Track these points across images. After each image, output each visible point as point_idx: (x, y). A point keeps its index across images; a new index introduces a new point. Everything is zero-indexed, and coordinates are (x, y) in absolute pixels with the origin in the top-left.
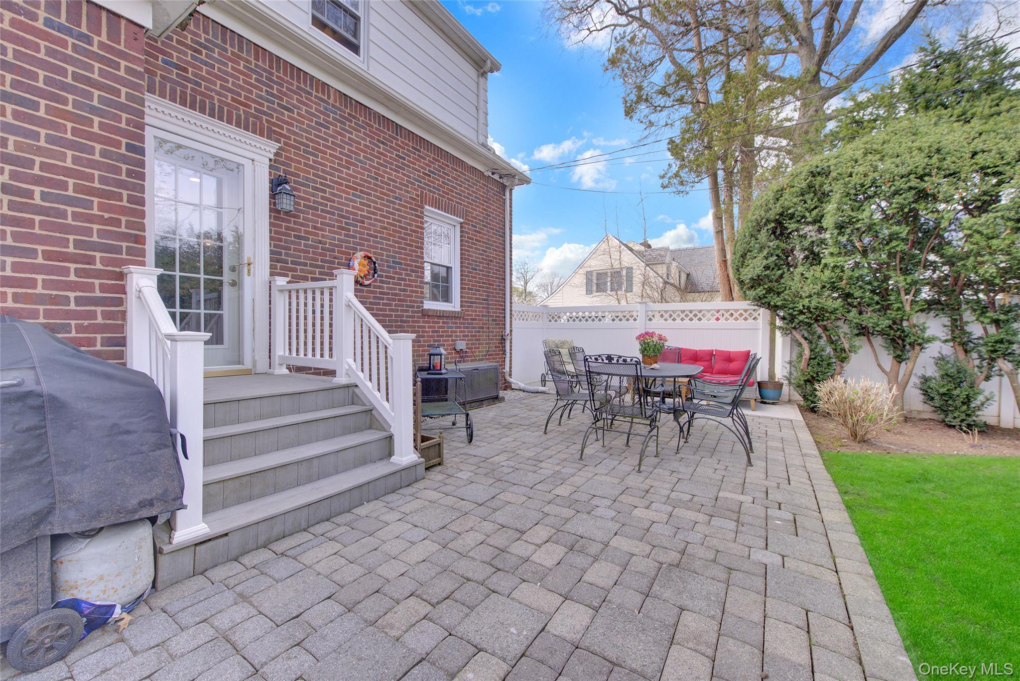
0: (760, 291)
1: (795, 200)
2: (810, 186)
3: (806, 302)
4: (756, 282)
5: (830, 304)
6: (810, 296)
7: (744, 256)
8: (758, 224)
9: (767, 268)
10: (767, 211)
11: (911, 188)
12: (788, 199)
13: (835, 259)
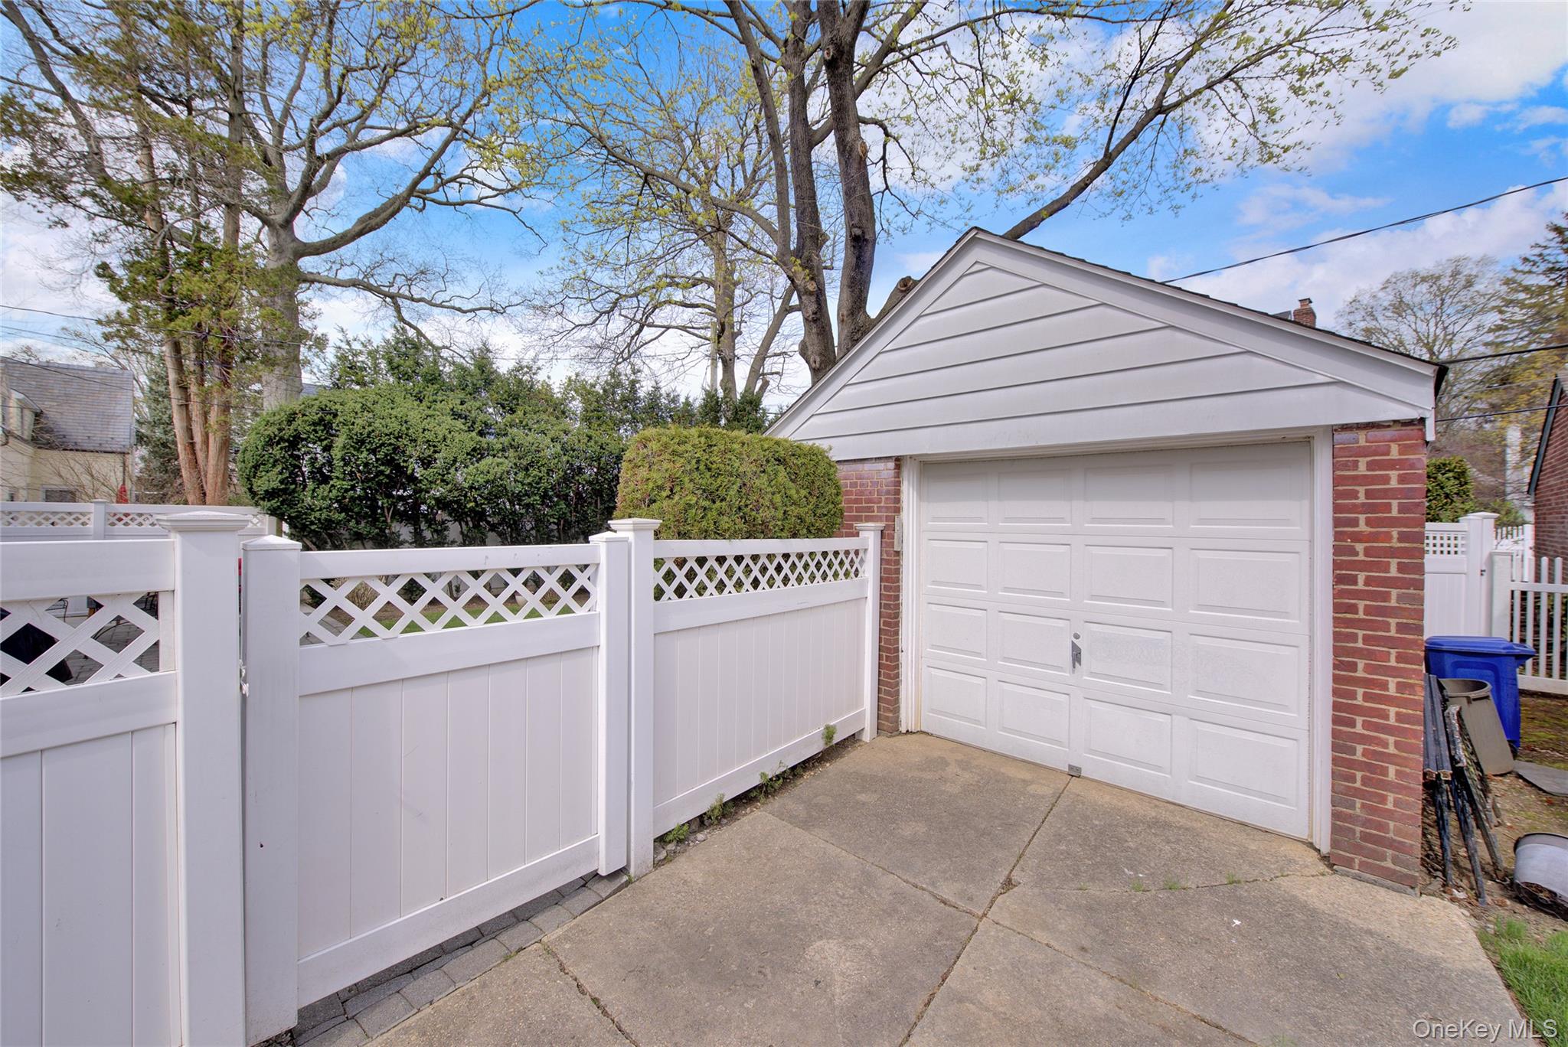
0: (275, 503)
1: (308, 428)
2: (321, 420)
3: (317, 514)
4: (270, 495)
5: (337, 516)
6: (321, 509)
7: (256, 467)
8: (271, 439)
9: (281, 482)
10: (280, 430)
11: (390, 444)
12: (300, 424)
13: (341, 482)
